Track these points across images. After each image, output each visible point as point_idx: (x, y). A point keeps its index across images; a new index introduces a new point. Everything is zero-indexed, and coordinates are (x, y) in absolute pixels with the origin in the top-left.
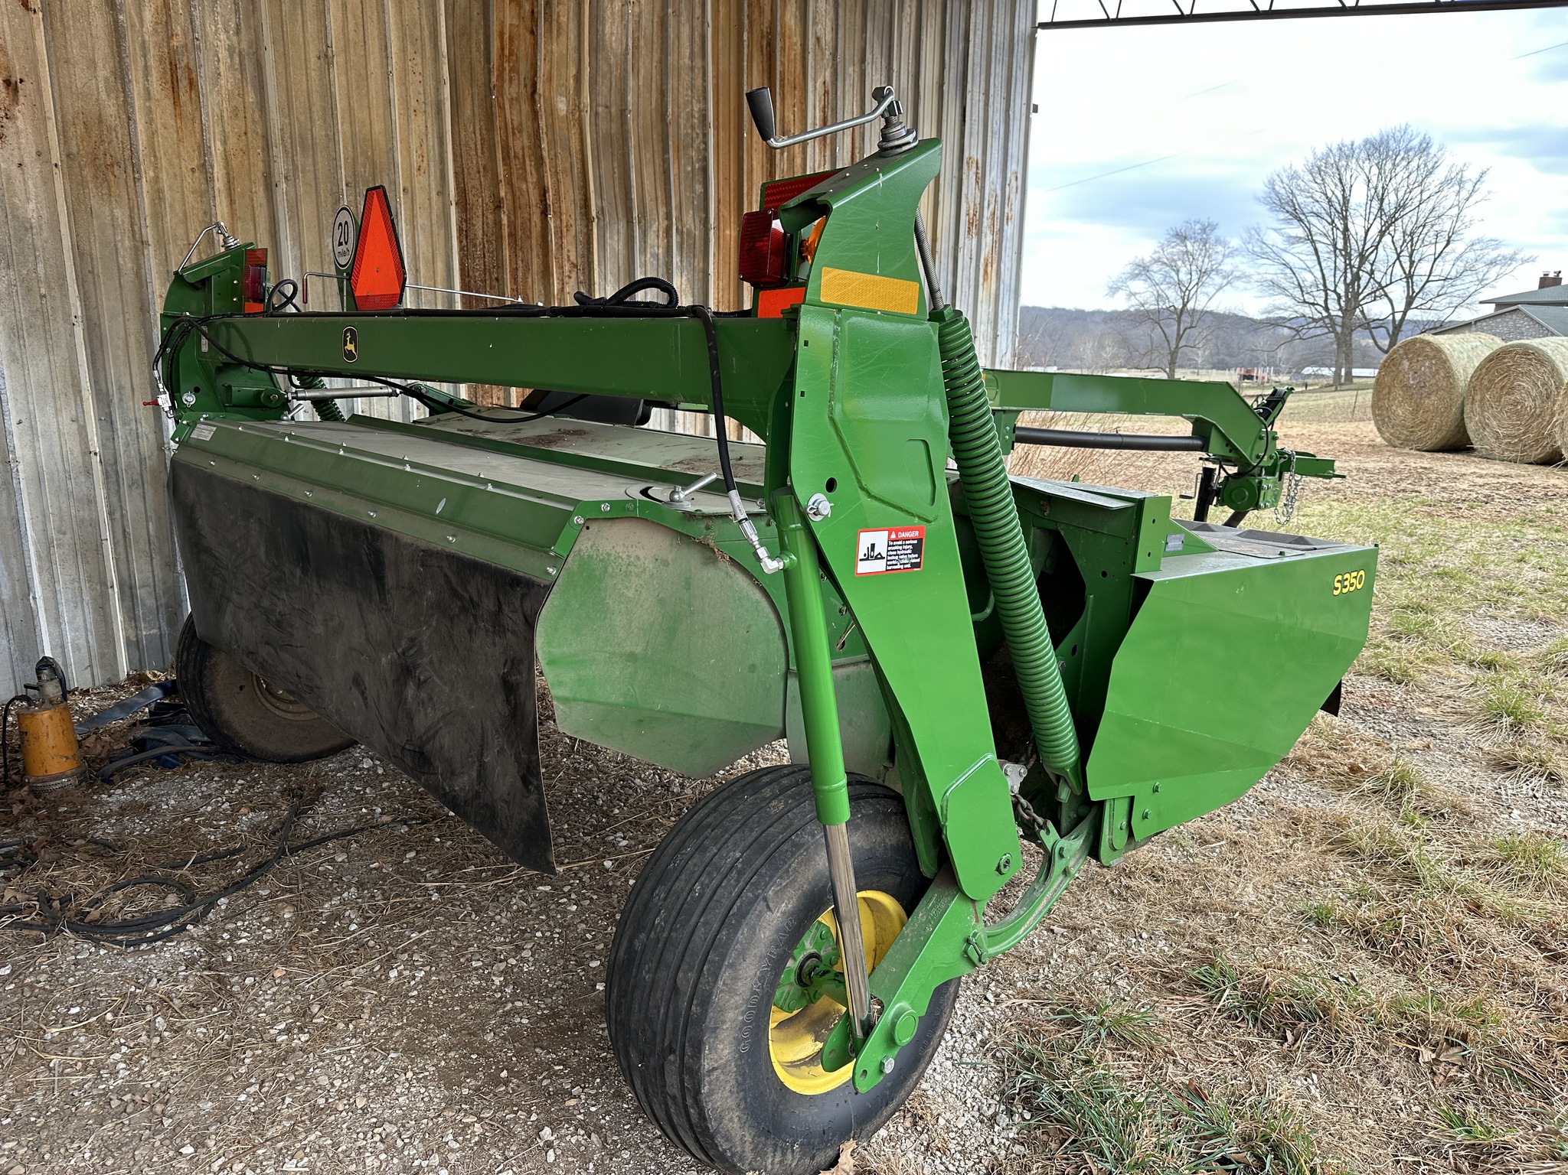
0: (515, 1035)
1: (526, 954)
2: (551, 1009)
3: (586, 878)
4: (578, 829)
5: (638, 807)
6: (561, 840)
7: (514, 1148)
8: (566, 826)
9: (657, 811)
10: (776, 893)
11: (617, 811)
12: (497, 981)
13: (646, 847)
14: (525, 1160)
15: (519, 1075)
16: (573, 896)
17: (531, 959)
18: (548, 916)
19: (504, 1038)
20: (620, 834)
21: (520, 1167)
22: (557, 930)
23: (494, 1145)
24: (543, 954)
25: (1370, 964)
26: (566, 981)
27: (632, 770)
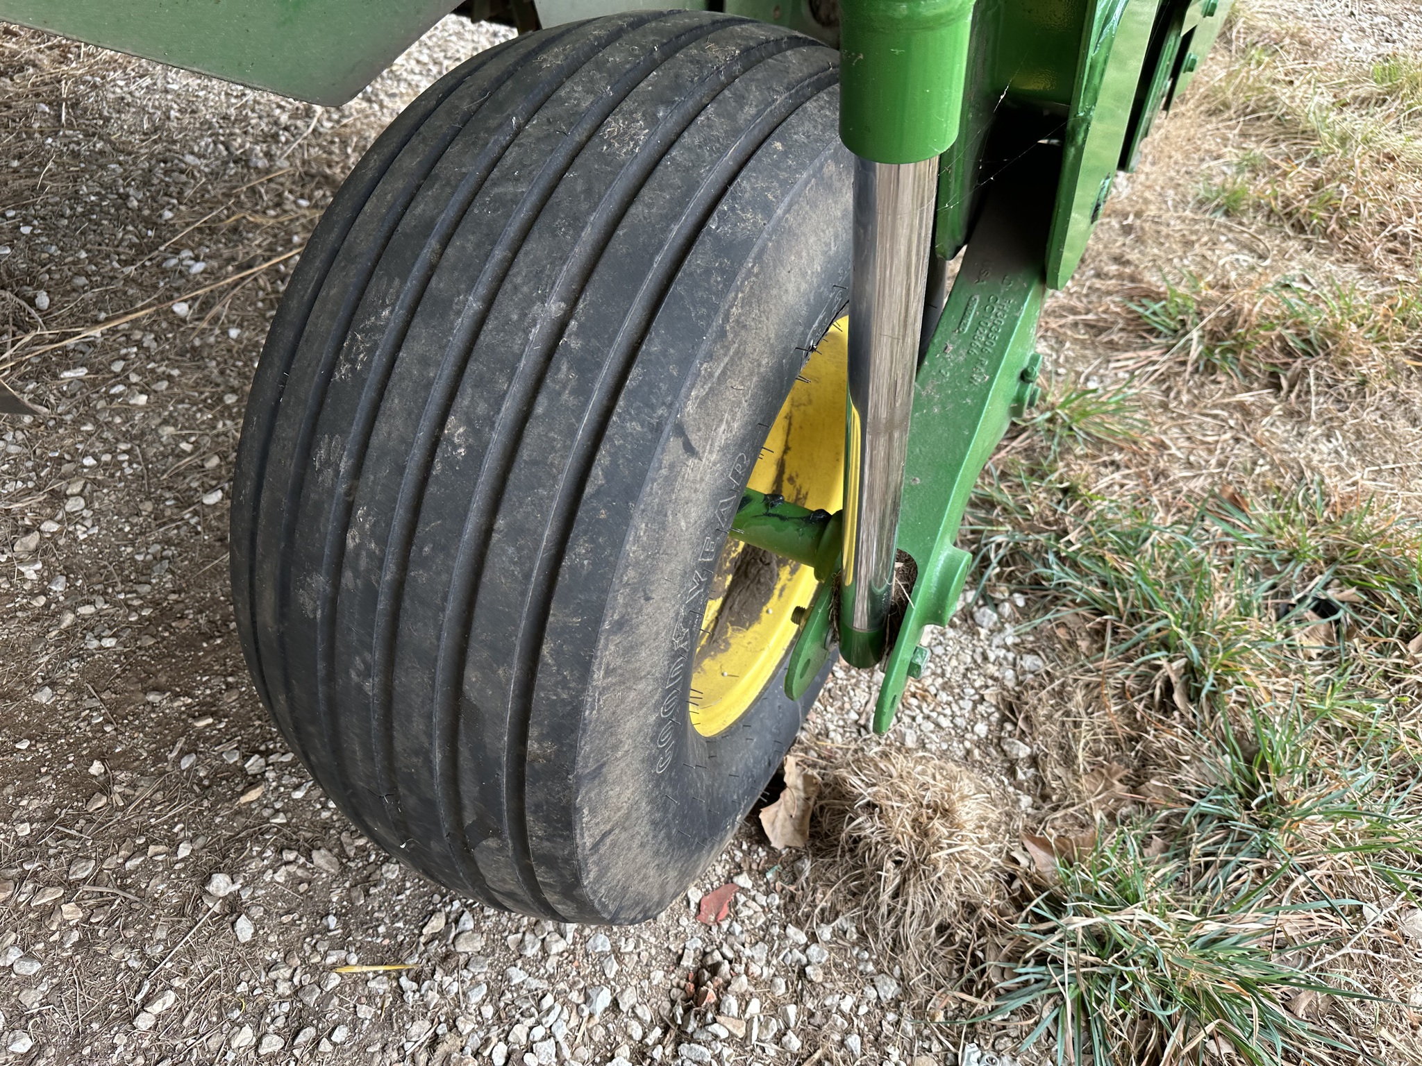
0: (98, 678)
1: (75, 505)
2: (155, 604)
3: (149, 340)
4: (108, 256)
5: (203, 201)
6: (82, 281)
7: (161, 934)
8: (83, 255)
9: (239, 204)
10: (703, 402)
11: (168, 215)
12: (30, 572)
13: (240, 268)
14: (191, 952)
15: (125, 761)
16: (134, 378)
17: (87, 513)
18: (96, 423)
19: (76, 689)
20: (186, 253)
21: (186, 972)
22: (123, 447)
23: (116, 939)
24: (107, 498)
25: (1309, 257)
26: (168, 542)
27: (174, 142)
